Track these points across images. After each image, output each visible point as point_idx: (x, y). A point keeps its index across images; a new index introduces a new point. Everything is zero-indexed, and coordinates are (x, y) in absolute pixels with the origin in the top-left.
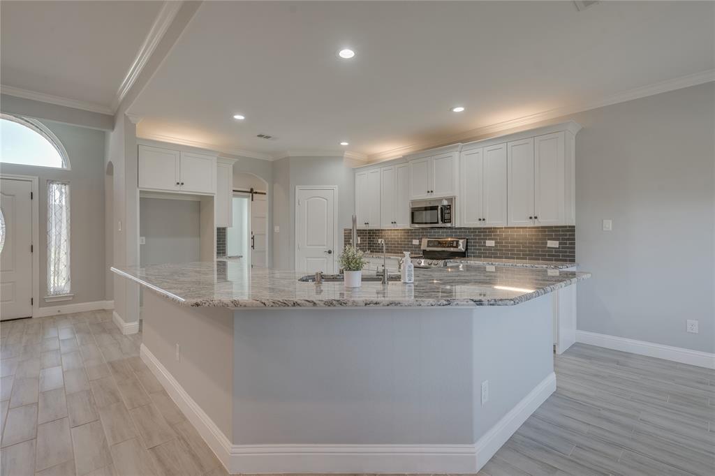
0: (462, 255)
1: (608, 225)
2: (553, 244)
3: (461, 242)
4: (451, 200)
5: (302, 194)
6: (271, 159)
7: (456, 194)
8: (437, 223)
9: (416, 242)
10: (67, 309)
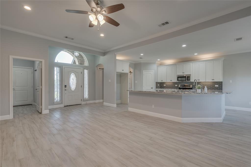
0: (191, 89)
1: (231, 81)
2: (217, 86)
3: (191, 85)
4: (190, 75)
5: (145, 73)
6: (134, 63)
7: (191, 74)
8: (186, 80)
9: (176, 85)
10: (88, 102)
